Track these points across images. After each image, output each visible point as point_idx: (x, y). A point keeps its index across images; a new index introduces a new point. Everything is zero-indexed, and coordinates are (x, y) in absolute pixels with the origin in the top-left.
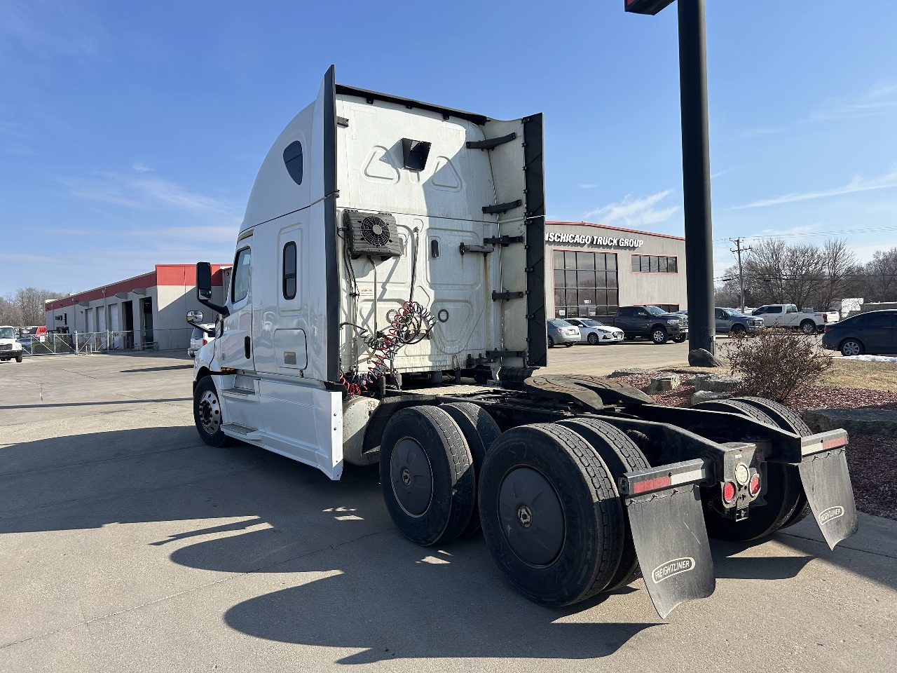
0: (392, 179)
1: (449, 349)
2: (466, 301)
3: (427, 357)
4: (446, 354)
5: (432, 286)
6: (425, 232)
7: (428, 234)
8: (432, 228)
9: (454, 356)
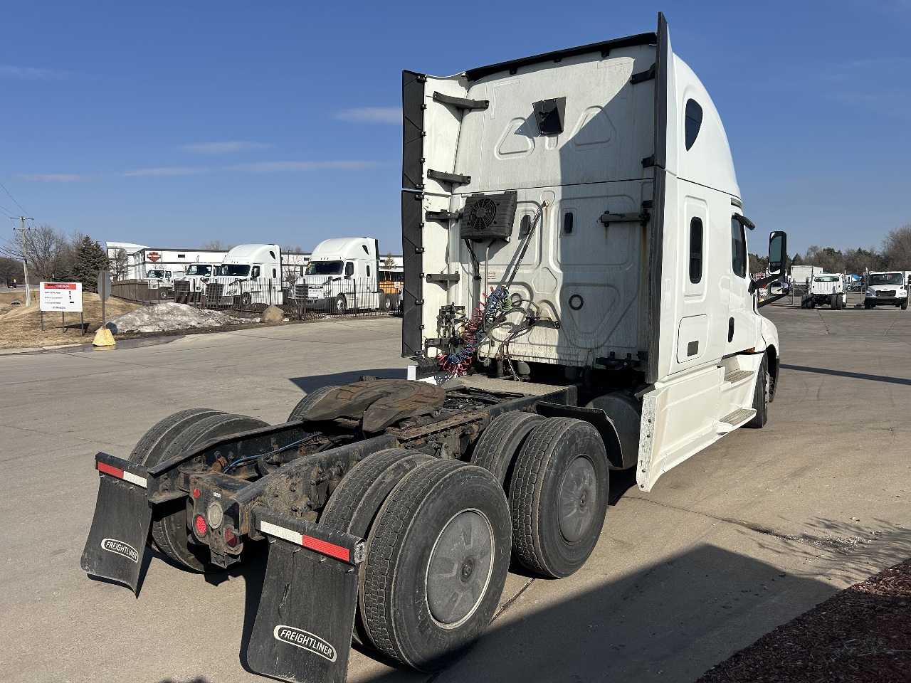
0: (525, 151)
1: (581, 342)
2: (609, 285)
3: (555, 348)
4: (579, 348)
5: (563, 266)
6: (558, 205)
7: (561, 206)
8: (566, 199)
9: (591, 350)
